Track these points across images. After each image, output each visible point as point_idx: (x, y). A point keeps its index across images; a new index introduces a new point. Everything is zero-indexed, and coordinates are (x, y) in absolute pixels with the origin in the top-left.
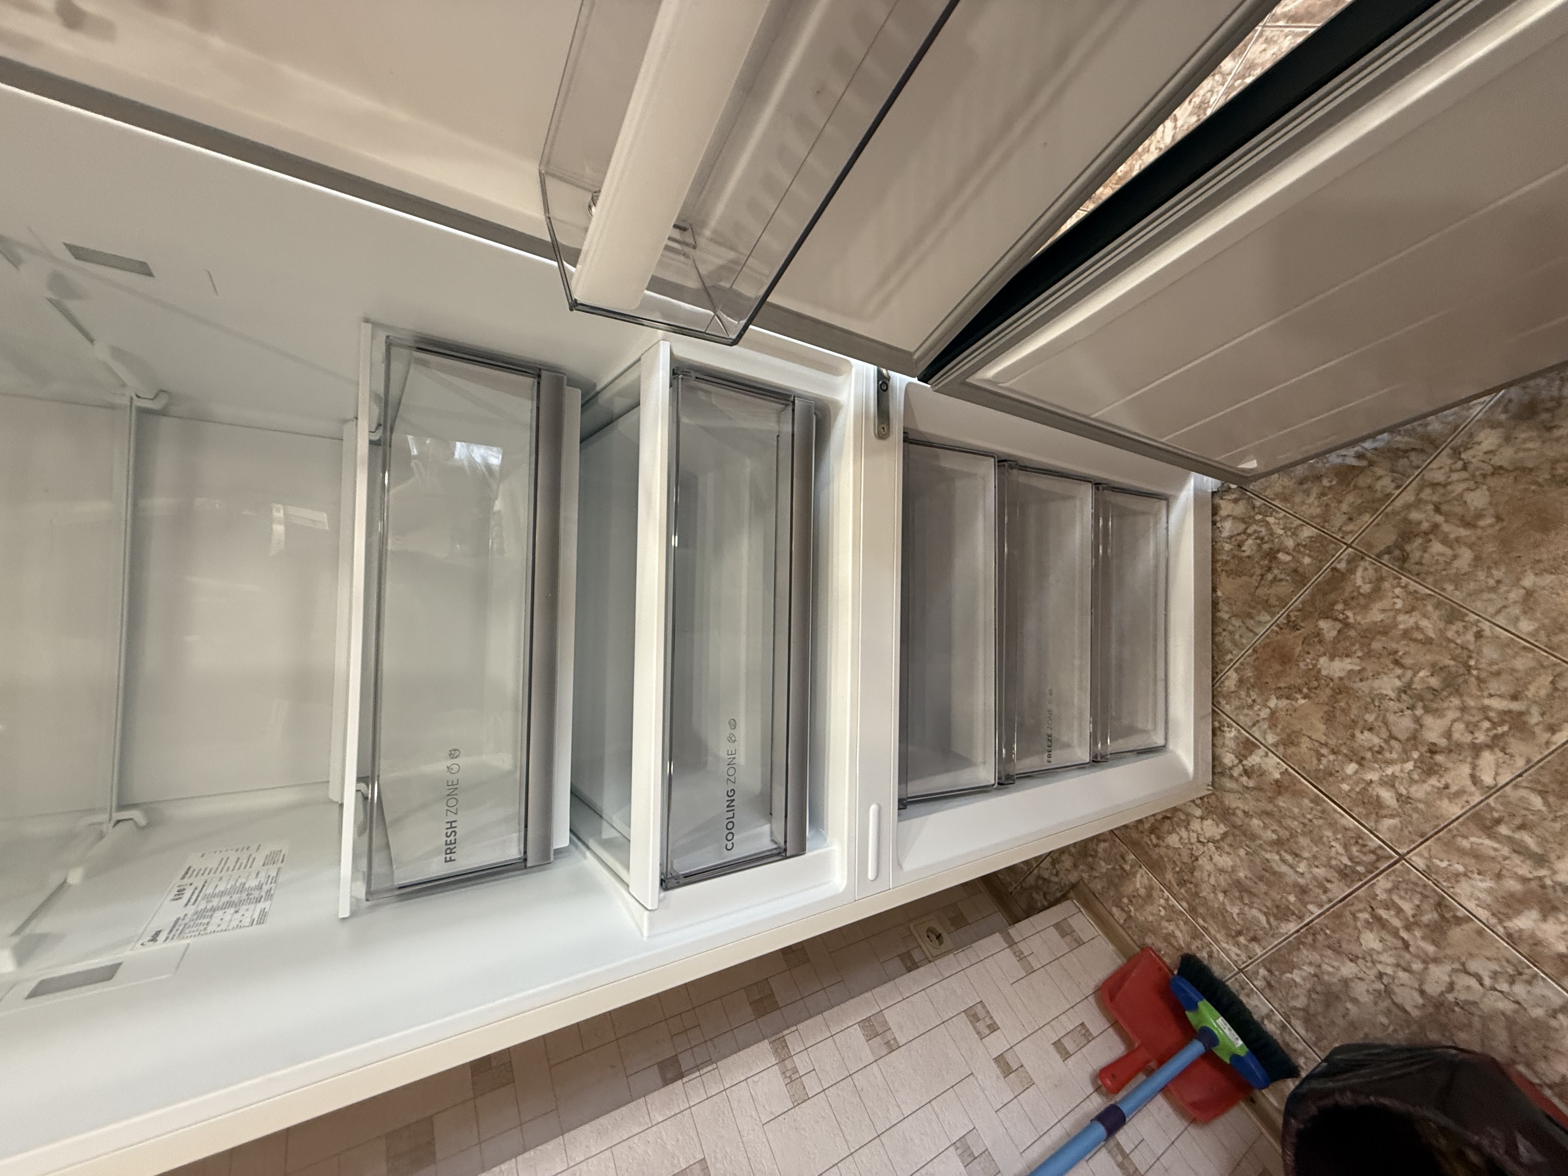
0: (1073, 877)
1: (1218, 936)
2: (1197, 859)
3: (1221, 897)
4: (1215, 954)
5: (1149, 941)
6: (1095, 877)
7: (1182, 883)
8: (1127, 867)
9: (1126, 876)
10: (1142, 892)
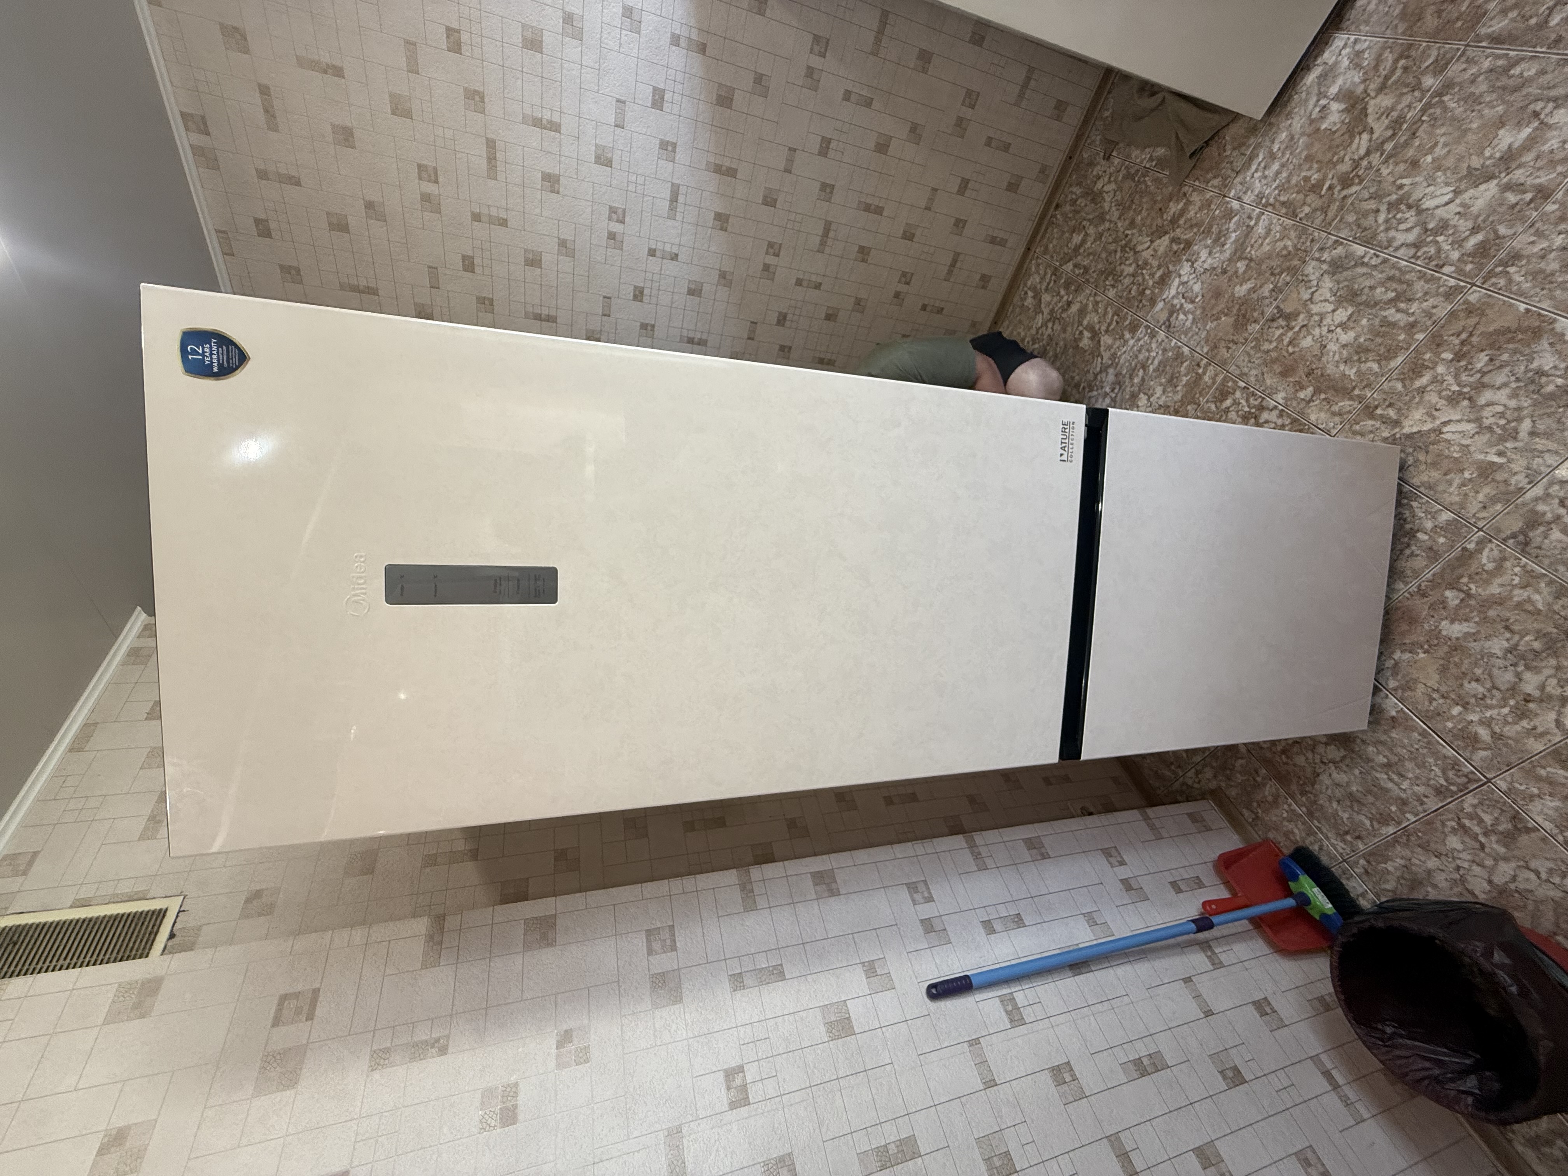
0: (1213, 785)
1: (1329, 835)
2: (1318, 775)
3: (1335, 805)
4: (1325, 848)
5: (1271, 835)
6: (1232, 786)
7: (1304, 793)
8: (1259, 779)
9: (1258, 786)
10: (1270, 798)
